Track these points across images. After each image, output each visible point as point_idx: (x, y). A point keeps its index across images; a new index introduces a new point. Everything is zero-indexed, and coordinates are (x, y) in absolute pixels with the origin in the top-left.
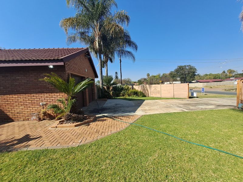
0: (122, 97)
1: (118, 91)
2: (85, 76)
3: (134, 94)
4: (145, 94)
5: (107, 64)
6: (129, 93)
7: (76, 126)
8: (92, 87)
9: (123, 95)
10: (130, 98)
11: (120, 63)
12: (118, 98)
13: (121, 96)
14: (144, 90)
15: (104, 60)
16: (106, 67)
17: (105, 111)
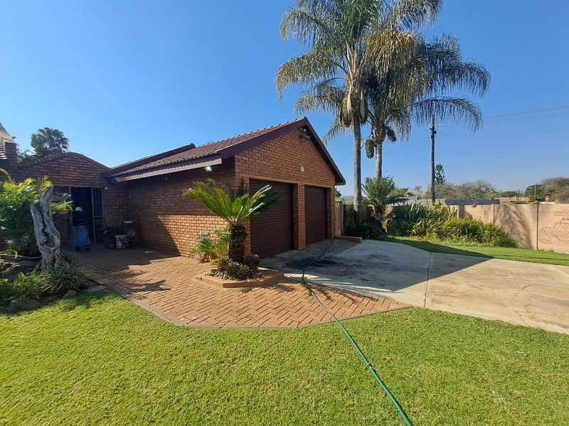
0: (415, 239)
1: (407, 219)
2: (296, 182)
3: (464, 233)
4: (514, 237)
5: (381, 146)
6: (444, 227)
7: (226, 286)
8: (326, 206)
9: (422, 234)
10: (447, 243)
11: (433, 137)
12: (404, 238)
13: (414, 235)
14: (509, 221)
15: (373, 137)
16: (378, 155)
17: (322, 269)
